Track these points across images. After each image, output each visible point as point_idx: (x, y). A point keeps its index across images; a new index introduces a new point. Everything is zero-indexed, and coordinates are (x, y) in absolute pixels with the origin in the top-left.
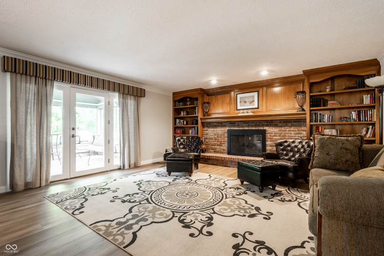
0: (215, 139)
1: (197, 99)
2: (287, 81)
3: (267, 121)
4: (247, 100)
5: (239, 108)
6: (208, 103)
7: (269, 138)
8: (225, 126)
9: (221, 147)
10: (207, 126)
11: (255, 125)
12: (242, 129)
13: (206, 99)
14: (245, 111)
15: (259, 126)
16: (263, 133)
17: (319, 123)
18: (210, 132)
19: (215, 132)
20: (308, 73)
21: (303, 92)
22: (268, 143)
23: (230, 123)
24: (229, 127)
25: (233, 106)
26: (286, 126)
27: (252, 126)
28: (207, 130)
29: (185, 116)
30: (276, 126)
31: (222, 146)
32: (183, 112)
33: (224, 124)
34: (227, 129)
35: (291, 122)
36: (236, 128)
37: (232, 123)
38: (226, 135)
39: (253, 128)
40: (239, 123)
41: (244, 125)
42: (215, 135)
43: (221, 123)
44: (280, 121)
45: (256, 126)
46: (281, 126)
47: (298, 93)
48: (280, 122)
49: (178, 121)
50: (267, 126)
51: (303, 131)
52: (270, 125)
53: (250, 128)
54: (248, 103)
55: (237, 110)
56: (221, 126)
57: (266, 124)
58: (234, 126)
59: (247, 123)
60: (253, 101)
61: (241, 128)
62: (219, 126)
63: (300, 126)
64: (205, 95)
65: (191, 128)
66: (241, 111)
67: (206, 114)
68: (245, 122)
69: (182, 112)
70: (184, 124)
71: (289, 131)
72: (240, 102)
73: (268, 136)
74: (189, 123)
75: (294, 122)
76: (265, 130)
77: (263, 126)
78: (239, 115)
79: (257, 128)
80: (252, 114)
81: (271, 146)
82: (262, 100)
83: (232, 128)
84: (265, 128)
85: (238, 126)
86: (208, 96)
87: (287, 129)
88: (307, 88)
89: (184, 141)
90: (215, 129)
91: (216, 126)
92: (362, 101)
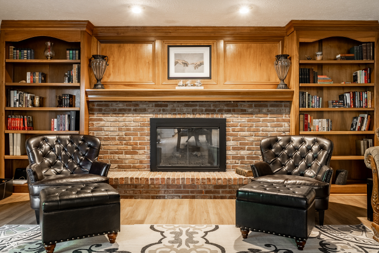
0: (121, 139)
1: (76, 46)
3: (227, 103)
4: (189, 61)
5: (173, 74)
6: (103, 57)
7: (231, 135)
8: (144, 111)
9: (136, 157)
10: (100, 111)
11: (206, 110)
12: (182, 116)
13: (97, 48)
14: (189, 82)
15: (213, 111)
16: (222, 125)
17: (307, 109)
18: (108, 124)
19: (121, 124)
20: (297, 27)
21: (287, 57)
22: (230, 143)
23: (156, 106)
24: (153, 112)
25: (160, 70)
26: (260, 112)
27: (201, 112)
28: (101, 120)
29: (38, 83)
30: (243, 112)
31: (136, 153)
32: (33, 74)
33: (141, 106)
34: (148, 117)
35: (266, 106)
36: (168, 116)
37: (161, 106)
38: (147, 130)
39: (203, 116)
40: (175, 105)
41: (185, 109)
42: (120, 130)
43: (136, 104)
44: (251, 104)
45: (208, 111)
46: (252, 114)
47: (278, 57)
48: (250, 106)
49: (15, 95)
50: (228, 111)
51: (284, 121)
52: (234, 111)
53: (198, 116)
54: (191, 67)
55: (169, 78)
56: (135, 110)
57: (226, 108)
58: (164, 110)
59: (191, 106)
60: (202, 64)
61: (178, 116)
62: (130, 110)
63: (280, 113)
64: (95, 39)
65: (56, 114)
66: (181, 82)
67: (97, 82)
68: (187, 104)
69: (28, 74)
70: (33, 105)
71: (264, 121)
72: (176, 63)
73: (229, 130)
74: (47, 102)
75: (272, 106)
76: (224, 120)
77: (221, 111)
78: (177, 88)
79: (210, 116)
80: (202, 88)
81: (234, 149)
82: (218, 63)
83: (160, 116)
84: (224, 116)
85: (173, 111)
86: (101, 42)
87: (261, 118)
88: (293, 50)
89: (52, 148)
90: (121, 118)
91: (122, 111)
92: (355, 79)
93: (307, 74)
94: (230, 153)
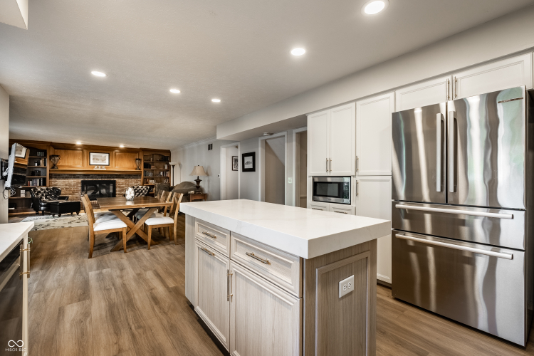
0: (66, 189)
1: (44, 151)
2: (129, 151)
3: (116, 175)
4: (99, 159)
5: (92, 163)
6: (57, 156)
7: (118, 186)
8: (78, 178)
9: (74, 196)
10: (55, 178)
14: (99, 167)
15: (110, 178)
16: (114, 183)
17: (147, 177)
18: (60, 183)
19: (67, 183)
20: (143, 150)
21: (140, 159)
22: (117, 189)
23: (84, 176)
24: (82, 178)
25: (85, 162)
26: (129, 178)
27: (105, 178)
28: (56, 181)
30: (123, 178)
33: (76, 176)
34: (80, 180)
35: (132, 176)
36: (90, 180)
37: (86, 176)
38: (80, 185)
39: (106, 180)
40: (93, 175)
41: (98, 177)
42: (66, 185)
43: (74, 175)
44: (126, 175)
45: (108, 178)
46: (126, 179)
47: (136, 159)
50: (117, 178)
51: (139, 181)
52: (119, 178)
54: (100, 161)
55: (90, 165)
56: (74, 178)
58: (88, 177)
59: (101, 176)
60: (105, 160)
61: (94, 180)
62: (71, 178)
63: (137, 178)
66: (96, 167)
67: (54, 166)
68: (99, 175)
72: (93, 159)
73: (117, 184)
75: (134, 176)
77: (114, 178)
78: (94, 169)
79: (109, 180)
80: (105, 169)
81: (119, 191)
82: (113, 160)
83: (86, 180)
84: (115, 180)
85: (92, 177)
86: (56, 149)
87: (130, 180)
88: (142, 157)
89: (45, 192)
90: (66, 180)
91: (67, 178)
92: (164, 167)
93: (147, 166)
94: (117, 193)
